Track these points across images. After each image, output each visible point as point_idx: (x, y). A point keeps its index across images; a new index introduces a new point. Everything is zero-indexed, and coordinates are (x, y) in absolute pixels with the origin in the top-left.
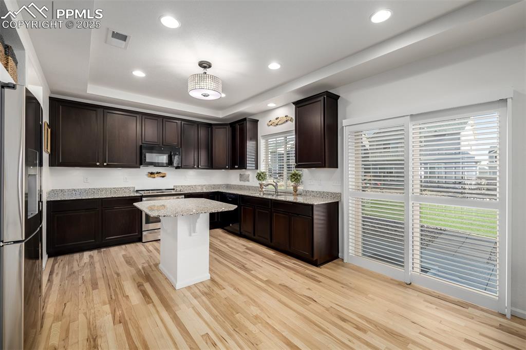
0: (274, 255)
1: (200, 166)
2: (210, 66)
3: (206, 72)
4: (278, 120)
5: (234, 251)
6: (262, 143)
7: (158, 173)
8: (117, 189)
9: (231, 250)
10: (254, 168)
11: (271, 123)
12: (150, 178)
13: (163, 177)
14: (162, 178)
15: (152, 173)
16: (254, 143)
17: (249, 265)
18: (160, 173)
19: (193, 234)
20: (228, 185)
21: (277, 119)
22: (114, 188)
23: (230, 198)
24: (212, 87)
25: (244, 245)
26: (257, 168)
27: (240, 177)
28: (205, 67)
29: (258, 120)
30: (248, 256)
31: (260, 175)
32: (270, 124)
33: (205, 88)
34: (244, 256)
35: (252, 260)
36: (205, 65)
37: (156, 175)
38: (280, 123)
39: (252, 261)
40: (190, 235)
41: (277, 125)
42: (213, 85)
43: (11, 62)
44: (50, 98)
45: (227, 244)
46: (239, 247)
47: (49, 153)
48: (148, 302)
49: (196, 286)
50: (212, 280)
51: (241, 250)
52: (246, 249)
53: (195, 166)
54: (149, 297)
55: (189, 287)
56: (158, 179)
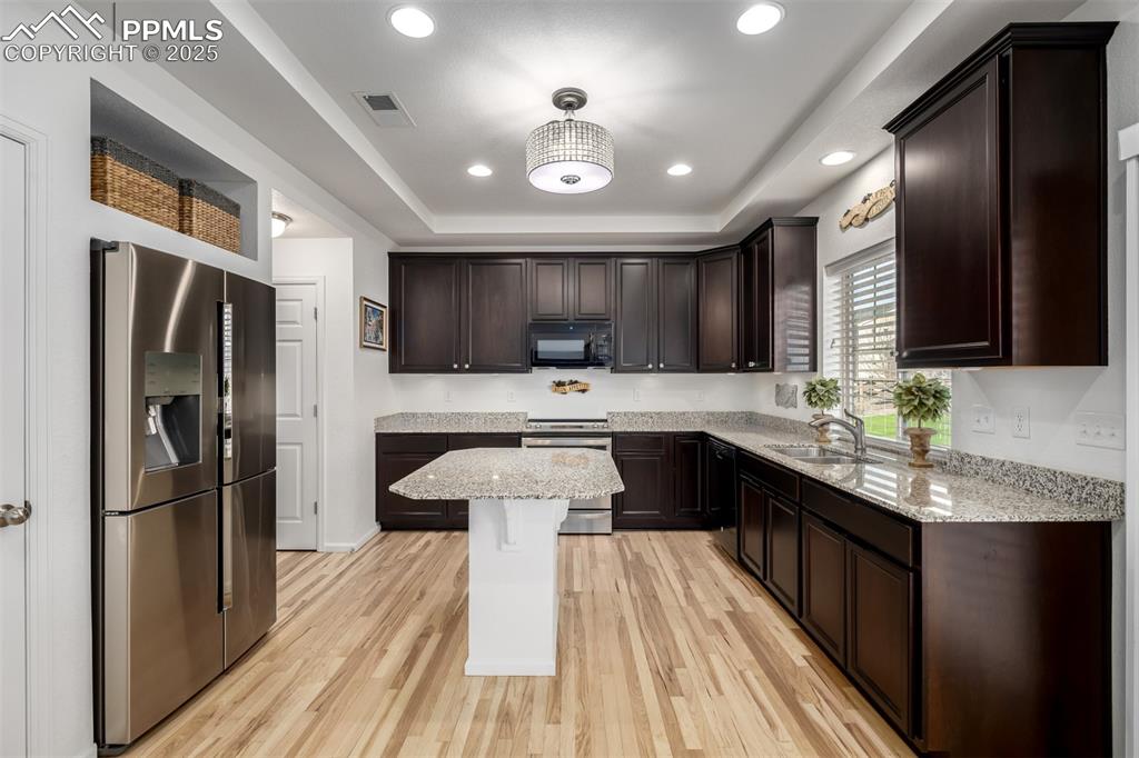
0: (802, 663)
1: (662, 366)
2: (582, 102)
3: (572, 117)
4: (869, 204)
5: (690, 611)
6: (829, 286)
7: (572, 383)
8: (495, 417)
9: (683, 603)
10: (807, 367)
11: (849, 217)
12: (556, 394)
13: (584, 391)
14: (580, 393)
15: (560, 384)
16: (807, 288)
17: (690, 673)
18: (576, 382)
19: (504, 547)
20: (751, 413)
21: (865, 200)
22: (490, 414)
23: (720, 454)
24: (580, 152)
25: (731, 600)
26: (814, 367)
27: (778, 394)
28: (569, 106)
29: (817, 219)
30: (714, 640)
31: (814, 390)
32: (845, 223)
33: (562, 158)
34: (701, 633)
35: (715, 659)
36: (570, 100)
37: (567, 388)
38: (875, 211)
39: (708, 661)
40: (499, 548)
41: (867, 219)
42: (583, 149)
43: (198, 206)
44: (390, 254)
45: (691, 583)
46: (715, 600)
47: (384, 350)
48: (397, 683)
49: (508, 685)
50: (557, 683)
51: (710, 612)
52: (728, 613)
53: (650, 366)
54: (410, 670)
55: (492, 681)
56: (573, 396)
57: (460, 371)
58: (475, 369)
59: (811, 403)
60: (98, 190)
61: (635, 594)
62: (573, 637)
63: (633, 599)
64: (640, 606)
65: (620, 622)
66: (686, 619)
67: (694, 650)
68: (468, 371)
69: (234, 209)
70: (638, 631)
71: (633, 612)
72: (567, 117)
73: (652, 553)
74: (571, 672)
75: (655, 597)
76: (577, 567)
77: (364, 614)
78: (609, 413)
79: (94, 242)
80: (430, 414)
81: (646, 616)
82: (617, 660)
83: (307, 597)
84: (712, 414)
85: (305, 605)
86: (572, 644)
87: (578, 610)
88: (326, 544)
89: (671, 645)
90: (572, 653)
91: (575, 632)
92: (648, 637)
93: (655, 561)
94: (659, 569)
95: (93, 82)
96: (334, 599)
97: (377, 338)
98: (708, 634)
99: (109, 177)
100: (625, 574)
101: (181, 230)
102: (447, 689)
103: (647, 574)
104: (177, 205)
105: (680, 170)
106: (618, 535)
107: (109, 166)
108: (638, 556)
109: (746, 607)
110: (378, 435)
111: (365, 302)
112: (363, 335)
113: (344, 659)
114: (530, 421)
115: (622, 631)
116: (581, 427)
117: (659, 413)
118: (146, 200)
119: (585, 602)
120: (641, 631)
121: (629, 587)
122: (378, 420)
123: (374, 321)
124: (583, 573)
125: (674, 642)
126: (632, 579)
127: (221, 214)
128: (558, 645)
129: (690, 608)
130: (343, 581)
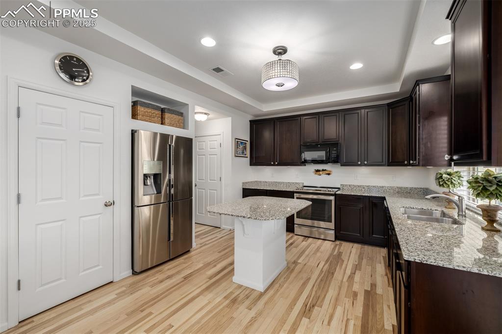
1: (366, 163)
3: (281, 58)
7: (323, 170)
12: (316, 175)
13: (329, 174)
14: (327, 175)
15: (318, 171)
17: (321, 311)
18: (325, 170)
19: (245, 235)
20: (427, 189)
22: (288, 182)
28: (280, 54)
34: (343, 296)
35: (339, 309)
36: (280, 51)
37: (321, 173)
39: (335, 309)
43: (167, 115)
44: (250, 121)
45: (357, 272)
46: (364, 283)
47: (247, 157)
48: (210, 278)
49: (244, 289)
50: (261, 295)
51: (356, 287)
52: (366, 291)
53: (359, 163)
54: (218, 274)
55: (240, 286)
56: (324, 176)
57: (274, 165)
58: (279, 164)
59: (440, 185)
60: (134, 116)
61: (325, 269)
62: (282, 279)
63: (322, 271)
64: (322, 275)
65: (307, 279)
66: (340, 288)
67: (332, 301)
68: (277, 165)
69: (181, 114)
70: (312, 285)
71: (316, 277)
72: (279, 58)
73: (348, 254)
74: (271, 292)
75: (333, 274)
76: (307, 253)
77: (218, 252)
78: (341, 185)
79: (132, 130)
80: (266, 182)
81: (321, 280)
82: (292, 295)
83: (207, 243)
84: (401, 188)
85: (205, 245)
86: (280, 282)
87: (293, 270)
88: (223, 226)
89: (323, 296)
90: (277, 286)
91: (284, 278)
92: (315, 289)
93: (347, 258)
94: (345, 263)
95: (132, 86)
96: (214, 245)
97: (243, 153)
98: (345, 297)
99: (139, 112)
100: (327, 260)
101: (162, 124)
102: (224, 284)
103: (338, 262)
104: (160, 116)
105: (356, 66)
106: (338, 242)
107: (139, 108)
108: (340, 254)
109: (379, 291)
110: (243, 189)
111: (237, 140)
112: (236, 152)
113: (202, 265)
114: (304, 186)
115: (304, 284)
116: (320, 190)
117: (368, 186)
118: (150, 116)
119: (298, 268)
120: (314, 286)
121: (324, 266)
122: (243, 183)
123: (241, 147)
124: (307, 256)
125: (325, 296)
126: (328, 264)
127: (175, 116)
128: (274, 281)
129: (347, 283)
130: (221, 239)
